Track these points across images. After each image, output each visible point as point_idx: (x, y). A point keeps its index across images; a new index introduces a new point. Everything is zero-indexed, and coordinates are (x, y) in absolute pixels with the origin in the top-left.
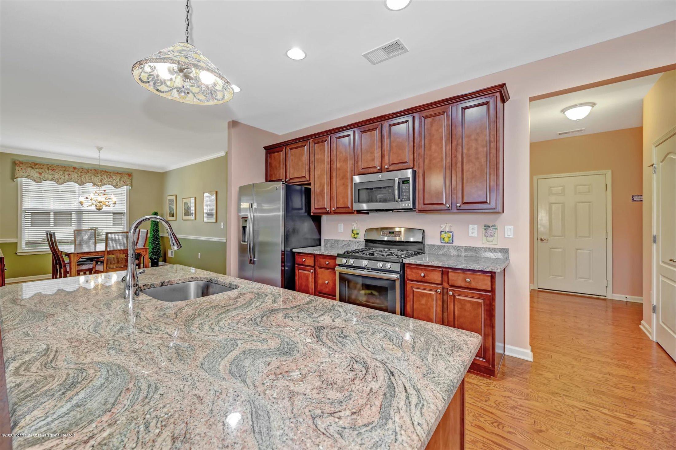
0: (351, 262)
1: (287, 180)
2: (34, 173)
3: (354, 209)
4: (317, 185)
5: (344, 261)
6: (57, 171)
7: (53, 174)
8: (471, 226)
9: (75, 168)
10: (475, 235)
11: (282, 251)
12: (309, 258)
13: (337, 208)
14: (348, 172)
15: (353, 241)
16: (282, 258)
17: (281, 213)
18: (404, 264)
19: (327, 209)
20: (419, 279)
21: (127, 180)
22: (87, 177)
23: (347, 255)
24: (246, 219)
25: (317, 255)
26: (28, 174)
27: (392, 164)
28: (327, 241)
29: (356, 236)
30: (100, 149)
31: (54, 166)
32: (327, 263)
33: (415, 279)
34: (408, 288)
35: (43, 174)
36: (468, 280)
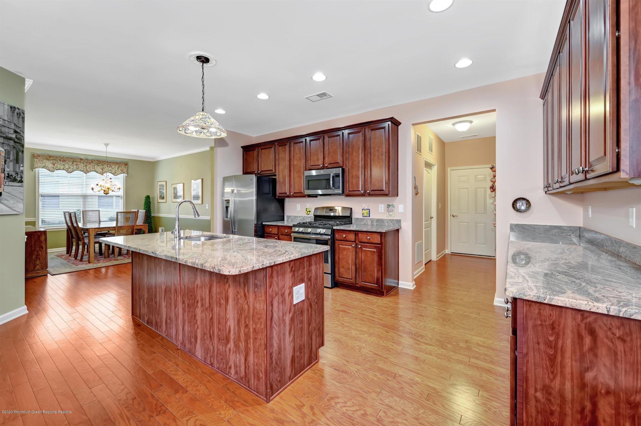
0: (301, 229)
1: (259, 172)
2: (49, 164)
3: (305, 194)
4: (281, 176)
5: (297, 229)
6: (67, 162)
7: (64, 165)
8: (380, 205)
9: (81, 159)
10: (383, 211)
11: (255, 224)
12: (274, 228)
13: (295, 193)
14: (301, 168)
15: (306, 217)
16: (255, 230)
17: (254, 198)
18: (334, 230)
19: (288, 194)
20: (343, 239)
21: (124, 168)
22: (91, 167)
23: (299, 225)
24: (228, 201)
25: (280, 226)
26: (44, 165)
27: (330, 164)
28: (289, 217)
29: (308, 213)
30: (107, 145)
31: (65, 158)
32: (286, 231)
33: (340, 239)
34: (336, 244)
35: (56, 165)
36: (368, 238)
